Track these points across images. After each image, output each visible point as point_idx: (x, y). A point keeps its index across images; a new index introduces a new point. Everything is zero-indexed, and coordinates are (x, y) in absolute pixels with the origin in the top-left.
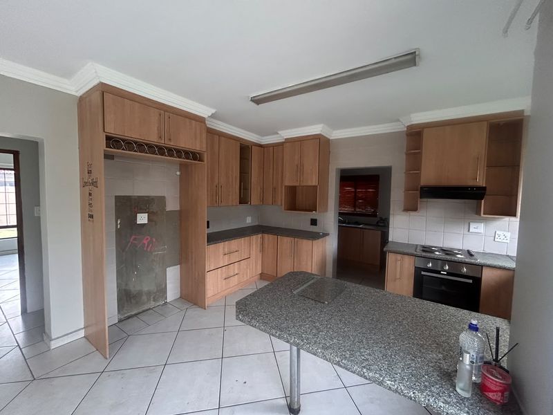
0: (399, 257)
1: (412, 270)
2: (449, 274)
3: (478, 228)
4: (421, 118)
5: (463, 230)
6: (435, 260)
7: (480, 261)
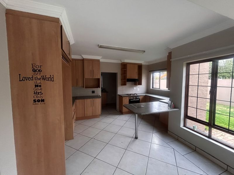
0: (126, 98)
1: (128, 100)
2: (135, 99)
3: (135, 88)
4: (126, 61)
5: (132, 89)
6: (132, 96)
7: (138, 95)
